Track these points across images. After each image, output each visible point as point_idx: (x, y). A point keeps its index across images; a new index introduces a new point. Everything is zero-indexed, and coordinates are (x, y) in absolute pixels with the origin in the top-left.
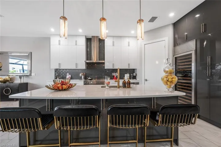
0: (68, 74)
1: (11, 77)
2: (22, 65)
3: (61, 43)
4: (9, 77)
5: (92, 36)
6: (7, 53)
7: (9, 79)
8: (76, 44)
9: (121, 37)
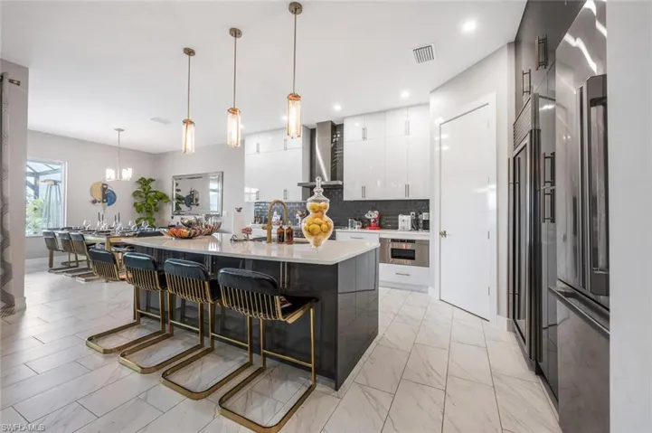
0: (275, 213)
1: (198, 217)
3: (260, 149)
5: (318, 124)
6: (206, 174)
7: (195, 221)
8: (286, 149)
9: (385, 112)
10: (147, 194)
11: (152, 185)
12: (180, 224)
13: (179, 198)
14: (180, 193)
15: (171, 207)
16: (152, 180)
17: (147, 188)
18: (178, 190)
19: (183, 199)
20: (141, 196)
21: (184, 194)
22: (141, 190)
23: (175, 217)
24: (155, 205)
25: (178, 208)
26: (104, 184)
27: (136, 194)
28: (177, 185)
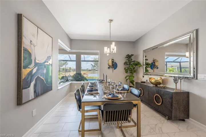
1: (163, 78)
2: (180, 62)
4: (161, 78)
7: (161, 81)
10: (130, 63)
11: (132, 57)
12: (148, 81)
13: (147, 64)
14: (147, 61)
15: (142, 70)
16: (132, 55)
17: (130, 59)
18: (146, 60)
19: (149, 64)
20: (127, 64)
21: (150, 61)
22: (127, 61)
23: (145, 76)
24: (134, 69)
25: (147, 71)
26: (112, 60)
27: (125, 63)
28: (146, 56)
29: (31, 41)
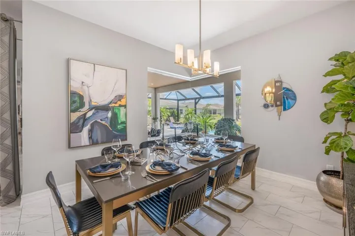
26: (277, 81)
29: (83, 82)
